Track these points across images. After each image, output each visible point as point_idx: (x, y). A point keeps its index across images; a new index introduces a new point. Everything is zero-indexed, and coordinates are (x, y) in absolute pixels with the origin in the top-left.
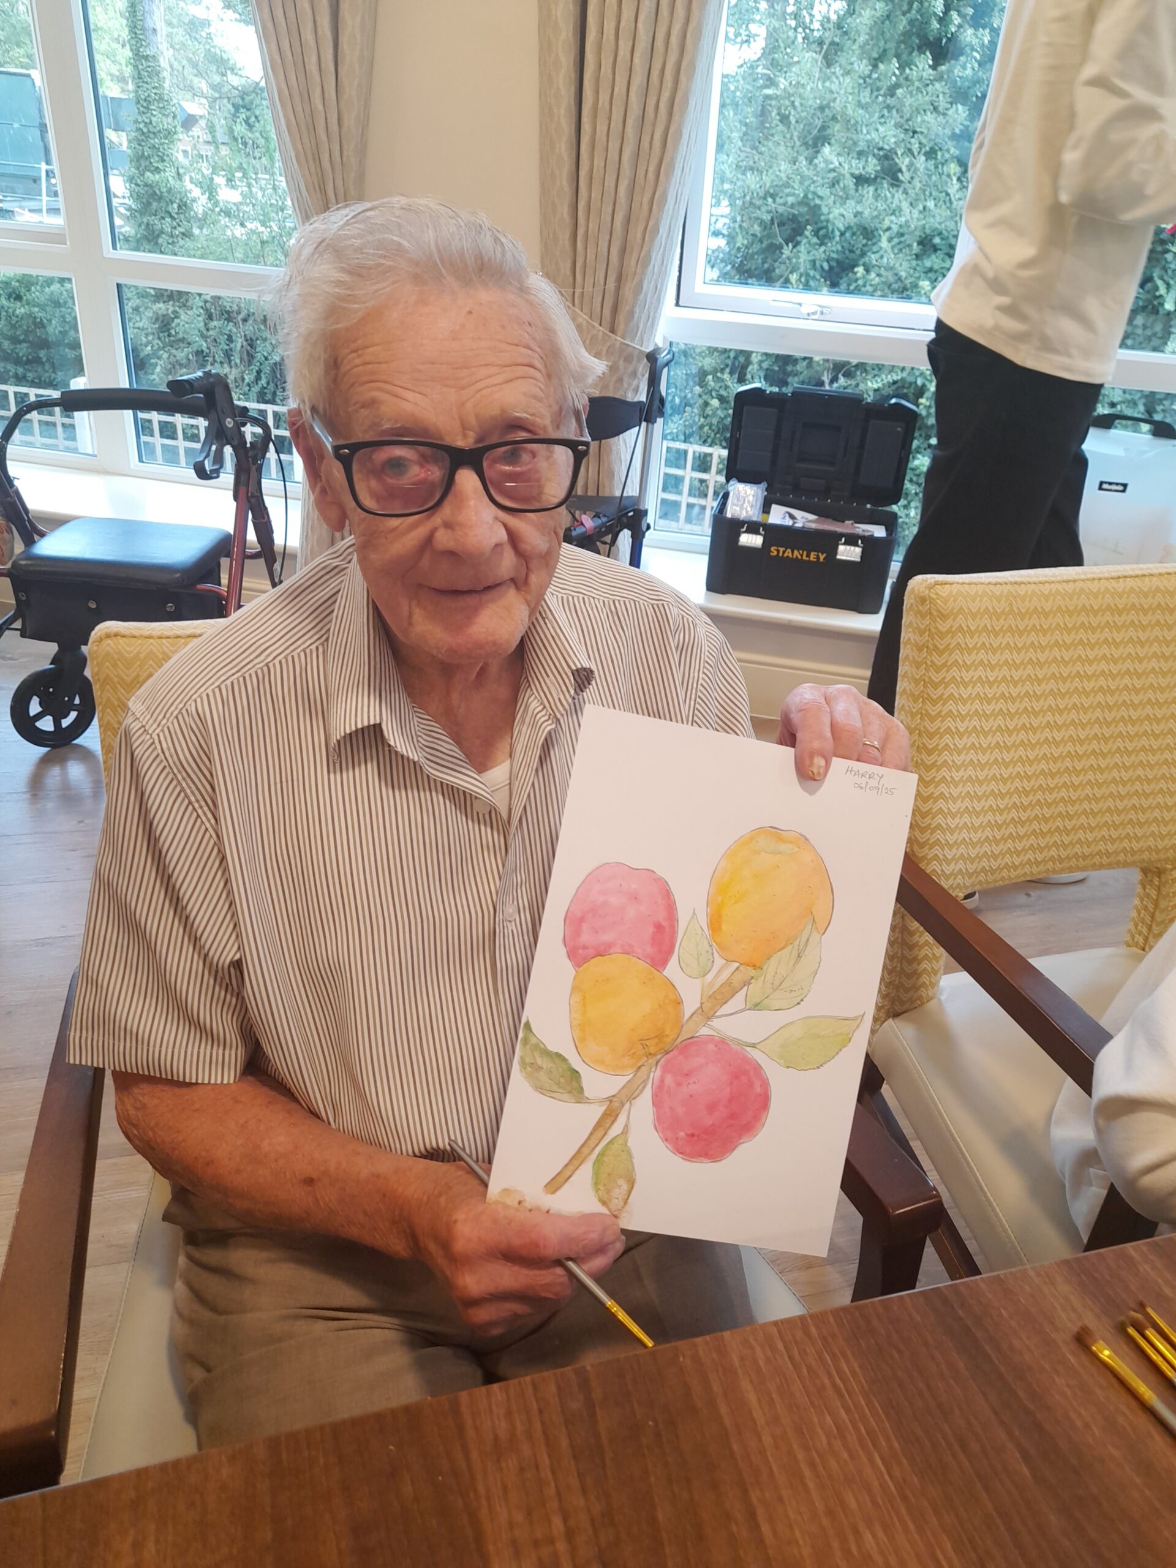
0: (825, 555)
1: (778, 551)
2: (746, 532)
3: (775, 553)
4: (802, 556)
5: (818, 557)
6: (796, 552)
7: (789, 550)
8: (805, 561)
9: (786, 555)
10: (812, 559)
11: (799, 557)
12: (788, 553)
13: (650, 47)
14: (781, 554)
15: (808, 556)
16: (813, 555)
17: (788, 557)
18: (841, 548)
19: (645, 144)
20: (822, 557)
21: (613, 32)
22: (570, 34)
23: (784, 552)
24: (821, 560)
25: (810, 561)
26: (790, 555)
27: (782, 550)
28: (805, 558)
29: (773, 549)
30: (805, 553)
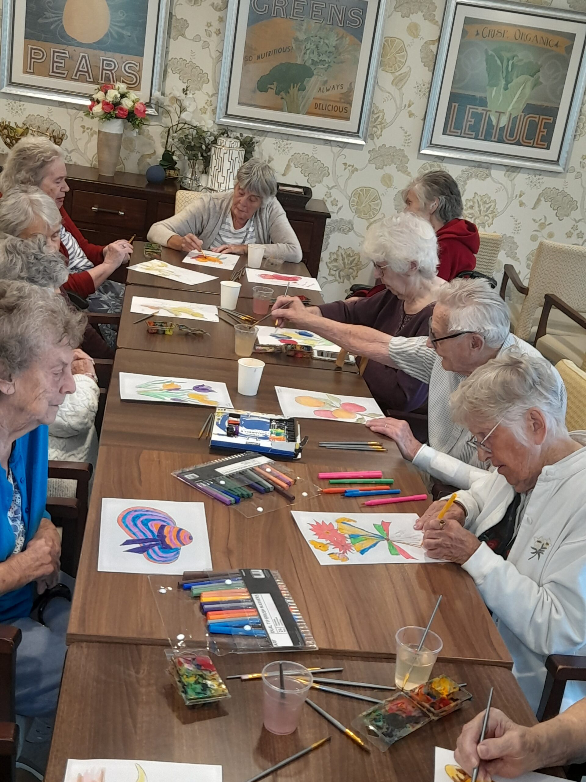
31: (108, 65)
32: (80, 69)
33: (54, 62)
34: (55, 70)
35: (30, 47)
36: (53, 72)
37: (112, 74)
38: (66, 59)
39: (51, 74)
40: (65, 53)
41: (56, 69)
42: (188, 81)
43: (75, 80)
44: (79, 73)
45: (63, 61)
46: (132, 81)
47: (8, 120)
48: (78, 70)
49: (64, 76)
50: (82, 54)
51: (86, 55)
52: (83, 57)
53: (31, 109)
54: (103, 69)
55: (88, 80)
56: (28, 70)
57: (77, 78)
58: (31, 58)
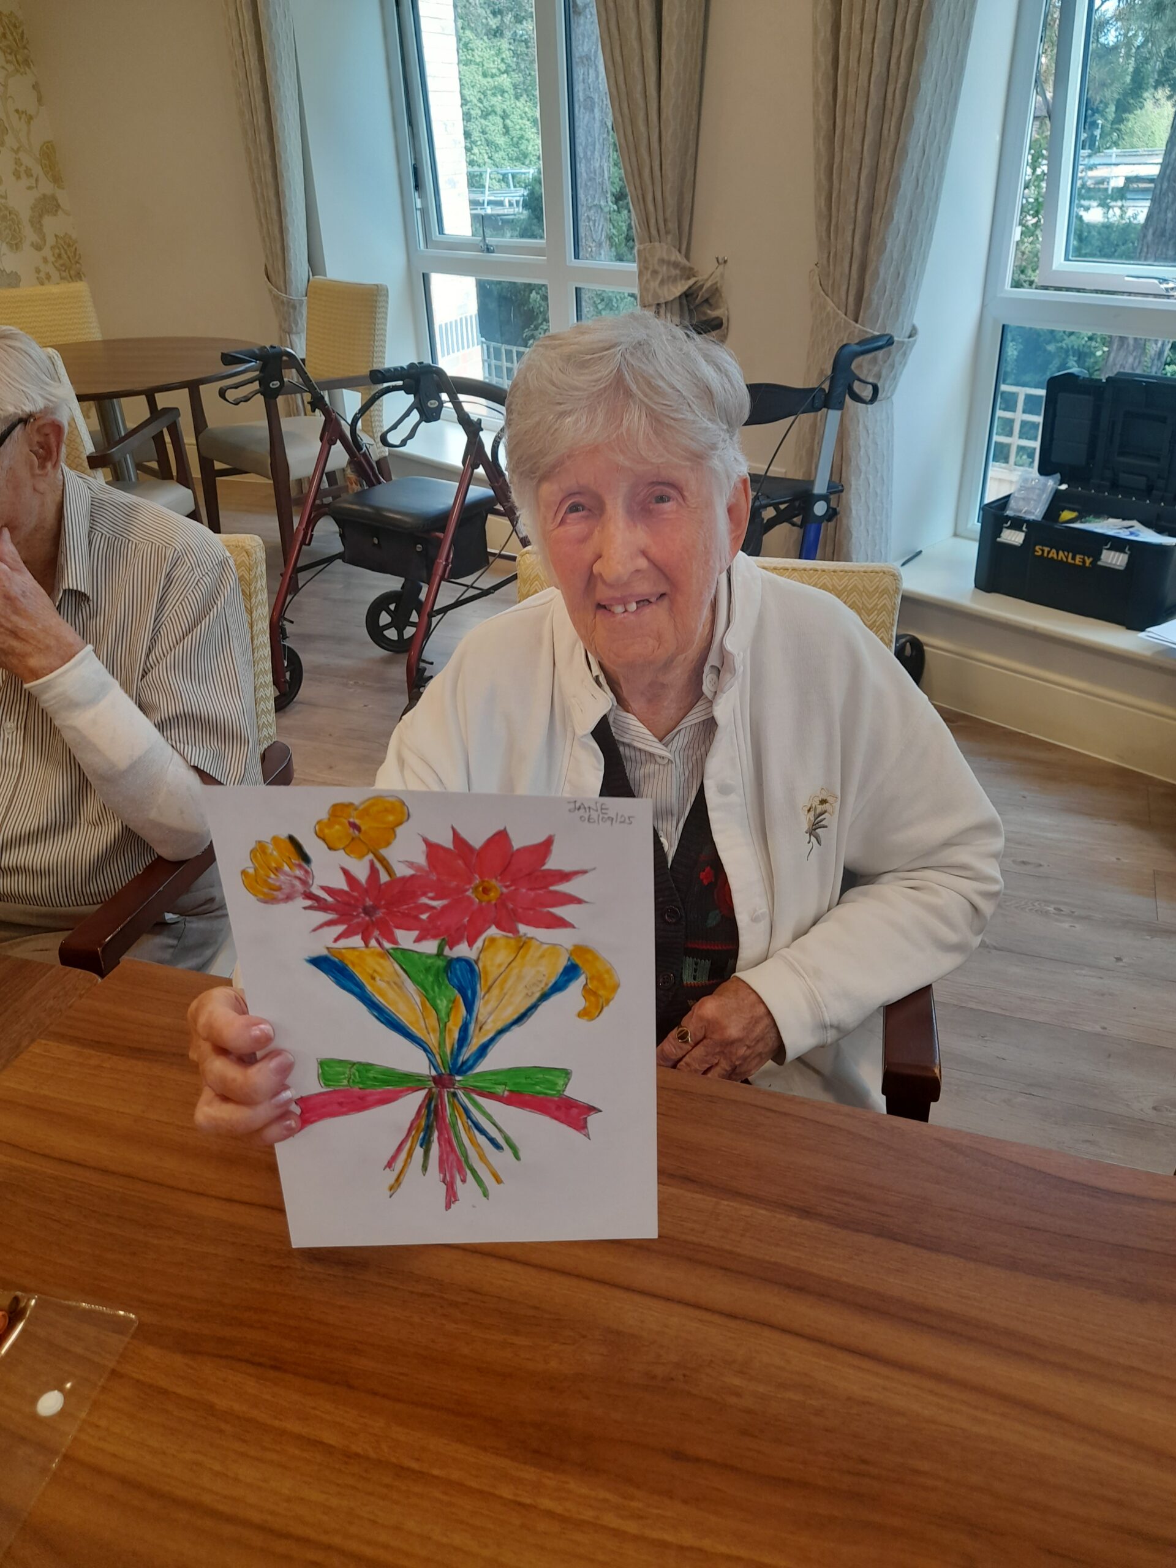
0: (1091, 559)
1: (1043, 551)
2: (1008, 528)
3: (1040, 553)
4: (1067, 558)
5: (1084, 562)
6: (1061, 553)
7: (1054, 551)
8: (1070, 564)
9: (1050, 556)
10: (1077, 562)
11: (1065, 559)
12: (1053, 554)
13: (888, 36)
14: (1045, 555)
15: (1074, 558)
16: (1078, 558)
17: (1052, 558)
18: (1105, 552)
19: (885, 132)
20: (1088, 561)
21: (858, 26)
22: (829, 33)
23: (1049, 552)
24: (1087, 564)
25: (1074, 565)
26: (1055, 556)
27: (1046, 549)
28: (1070, 560)
29: (1037, 548)
30: (1070, 555)
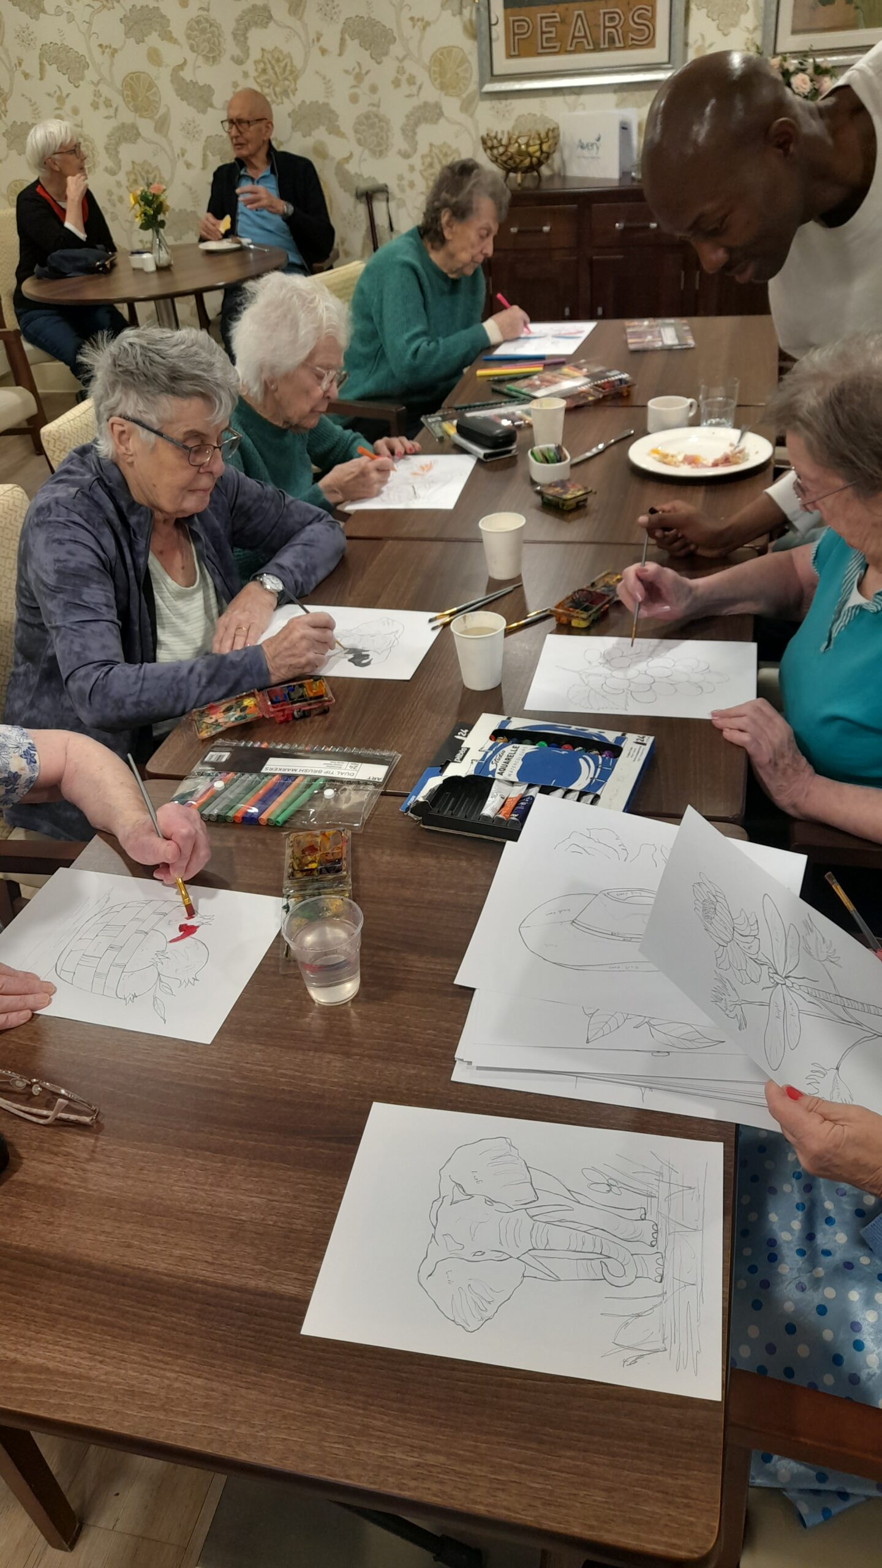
31: (612, 19)
32: (577, 34)
33: (543, 33)
34: (545, 45)
35: (511, 19)
36: (543, 48)
37: (617, 31)
38: (558, 25)
39: (540, 51)
40: (555, 17)
41: (547, 42)
42: (719, 16)
43: (570, 52)
44: (575, 41)
45: (553, 29)
46: (644, 35)
47: (495, 130)
48: (574, 37)
49: (556, 50)
50: (576, 13)
51: (581, 12)
52: (579, 16)
53: (521, 107)
54: (605, 27)
55: (587, 47)
56: (513, 53)
57: (572, 49)
58: (515, 34)
